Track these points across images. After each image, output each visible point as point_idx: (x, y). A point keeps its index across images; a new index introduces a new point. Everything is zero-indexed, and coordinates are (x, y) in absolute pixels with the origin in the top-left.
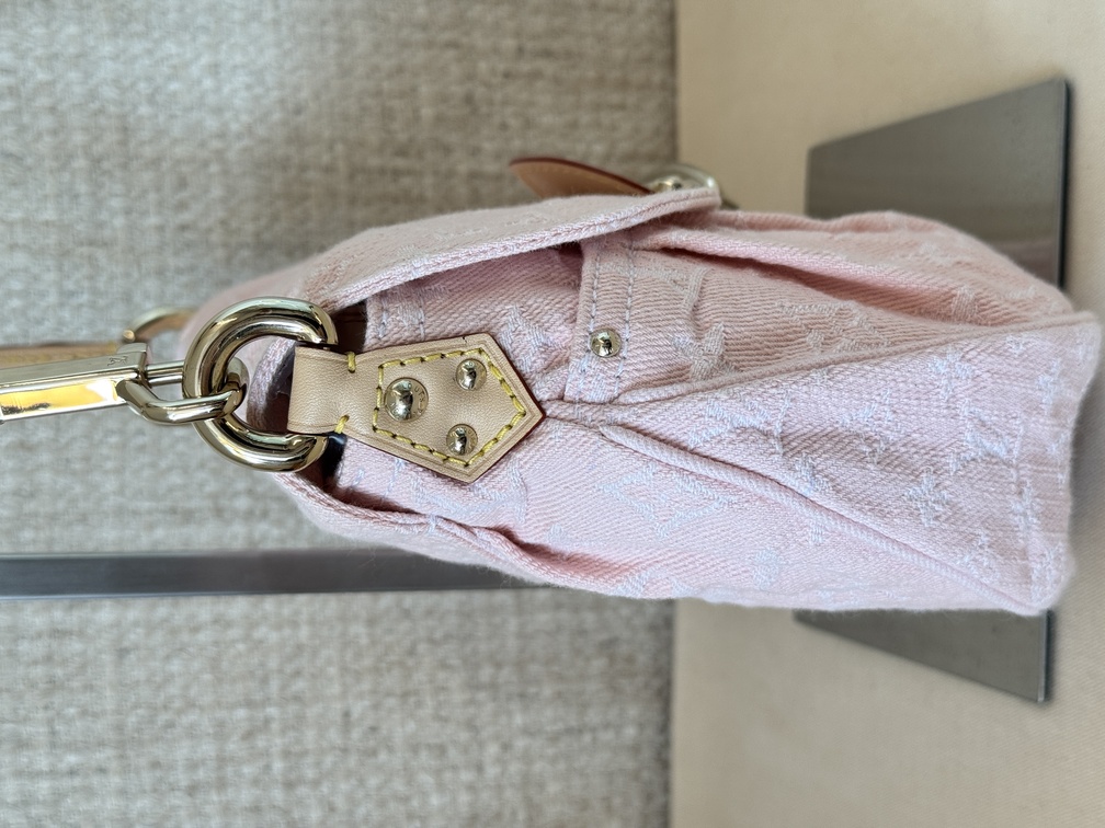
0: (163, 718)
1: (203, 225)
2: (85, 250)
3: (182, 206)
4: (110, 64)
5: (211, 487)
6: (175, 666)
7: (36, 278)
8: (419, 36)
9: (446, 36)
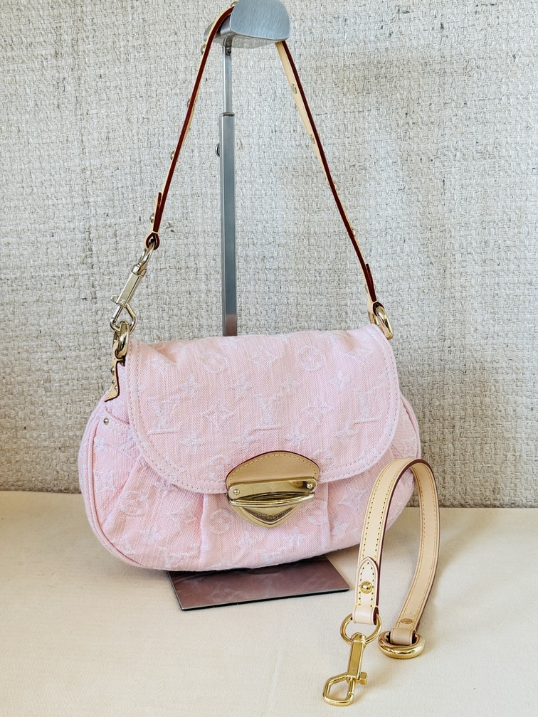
0: (166, 307)
1: (348, 320)
2: (337, 278)
3: (354, 312)
4: (407, 286)
5: (250, 323)
6: (184, 311)
7: (325, 261)
8: (427, 401)
9: (427, 413)
